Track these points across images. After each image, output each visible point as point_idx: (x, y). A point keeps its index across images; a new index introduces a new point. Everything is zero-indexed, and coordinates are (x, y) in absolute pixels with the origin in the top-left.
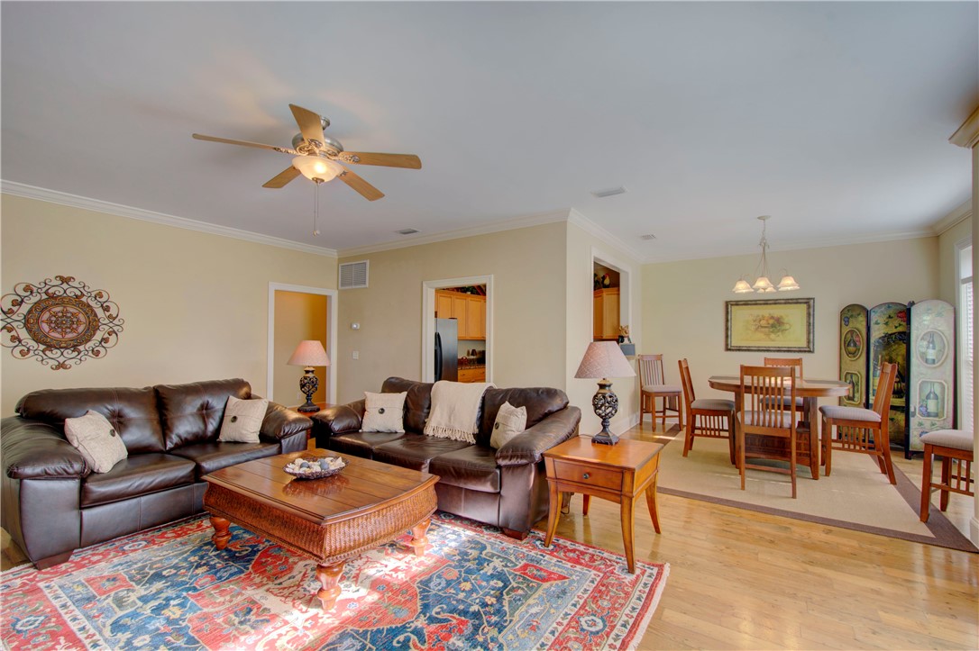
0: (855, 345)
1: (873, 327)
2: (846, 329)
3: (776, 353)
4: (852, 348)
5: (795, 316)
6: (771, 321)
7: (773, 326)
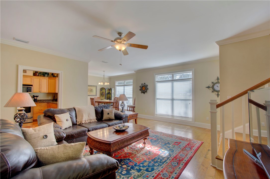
0: (103, 94)
1: (106, 92)
2: (101, 92)
3: (93, 96)
4: (102, 95)
5: (94, 89)
6: (91, 90)
7: (91, 91)
